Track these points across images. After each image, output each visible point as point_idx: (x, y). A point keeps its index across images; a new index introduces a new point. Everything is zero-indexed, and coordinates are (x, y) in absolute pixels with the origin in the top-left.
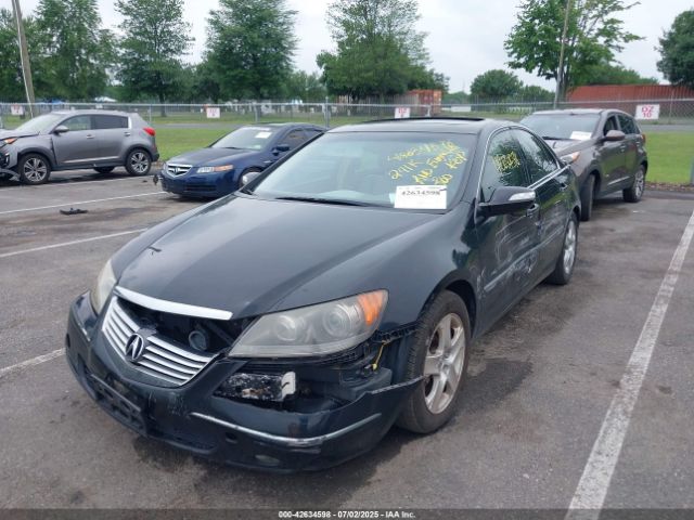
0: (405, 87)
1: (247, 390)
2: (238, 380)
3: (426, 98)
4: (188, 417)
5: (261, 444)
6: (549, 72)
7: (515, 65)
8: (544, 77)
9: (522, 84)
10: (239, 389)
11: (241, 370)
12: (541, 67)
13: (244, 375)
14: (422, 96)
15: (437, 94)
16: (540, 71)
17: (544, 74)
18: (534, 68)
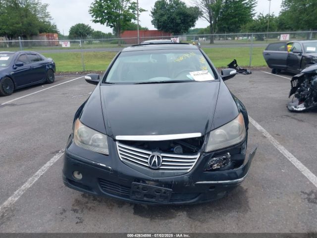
0: (38, 32)
1: (216, 165)
2: (212, 161)
3: (50, 37)
4: (194, 185)
5: (226, 186)
6: (111, 24)
7: (96, 22)
8: (110, 27)
9: (93, 30)
10: (211, 166)
11: (213, 157)
12: (108, 22)
13: (214, 158)
14: (48, 36)
15: (55, 35)
16: (107, 24)
17: (109, 25)
18: (105, 22)
